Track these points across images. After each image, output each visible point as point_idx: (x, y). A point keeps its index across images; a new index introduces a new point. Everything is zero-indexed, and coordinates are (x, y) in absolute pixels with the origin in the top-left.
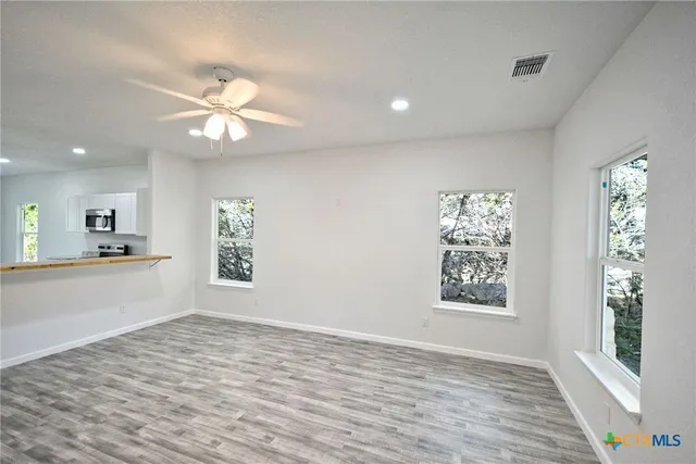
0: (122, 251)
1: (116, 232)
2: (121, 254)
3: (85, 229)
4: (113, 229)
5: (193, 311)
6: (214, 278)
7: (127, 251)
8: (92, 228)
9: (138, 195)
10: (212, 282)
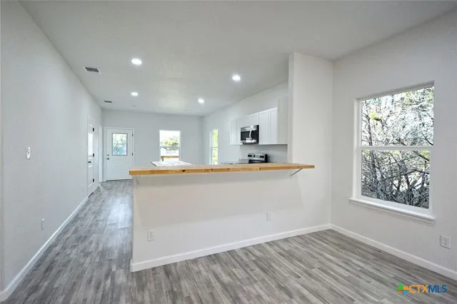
0: (263, 159)
1: (260, 143)
2: (263, 162)
3: (240, 142)
4: (258, 141)
5: (329, 226)
6: (356, 194)
7: (266, 159)
8: (244, 141)
9: (279, 110)
10: (354, 198)
